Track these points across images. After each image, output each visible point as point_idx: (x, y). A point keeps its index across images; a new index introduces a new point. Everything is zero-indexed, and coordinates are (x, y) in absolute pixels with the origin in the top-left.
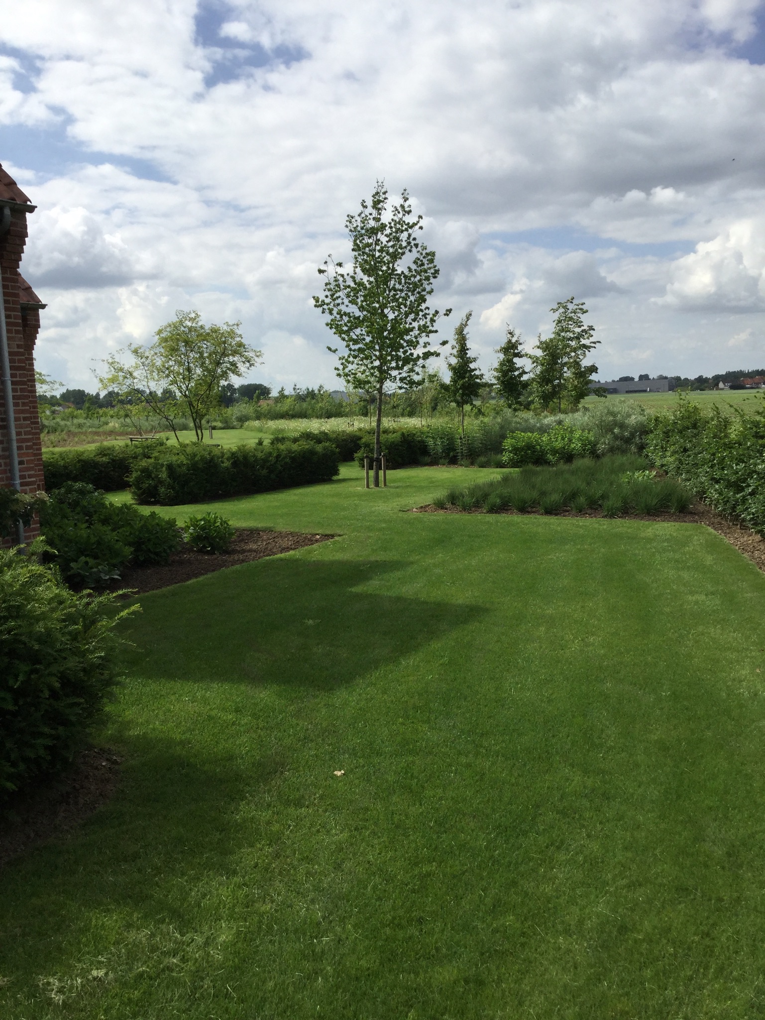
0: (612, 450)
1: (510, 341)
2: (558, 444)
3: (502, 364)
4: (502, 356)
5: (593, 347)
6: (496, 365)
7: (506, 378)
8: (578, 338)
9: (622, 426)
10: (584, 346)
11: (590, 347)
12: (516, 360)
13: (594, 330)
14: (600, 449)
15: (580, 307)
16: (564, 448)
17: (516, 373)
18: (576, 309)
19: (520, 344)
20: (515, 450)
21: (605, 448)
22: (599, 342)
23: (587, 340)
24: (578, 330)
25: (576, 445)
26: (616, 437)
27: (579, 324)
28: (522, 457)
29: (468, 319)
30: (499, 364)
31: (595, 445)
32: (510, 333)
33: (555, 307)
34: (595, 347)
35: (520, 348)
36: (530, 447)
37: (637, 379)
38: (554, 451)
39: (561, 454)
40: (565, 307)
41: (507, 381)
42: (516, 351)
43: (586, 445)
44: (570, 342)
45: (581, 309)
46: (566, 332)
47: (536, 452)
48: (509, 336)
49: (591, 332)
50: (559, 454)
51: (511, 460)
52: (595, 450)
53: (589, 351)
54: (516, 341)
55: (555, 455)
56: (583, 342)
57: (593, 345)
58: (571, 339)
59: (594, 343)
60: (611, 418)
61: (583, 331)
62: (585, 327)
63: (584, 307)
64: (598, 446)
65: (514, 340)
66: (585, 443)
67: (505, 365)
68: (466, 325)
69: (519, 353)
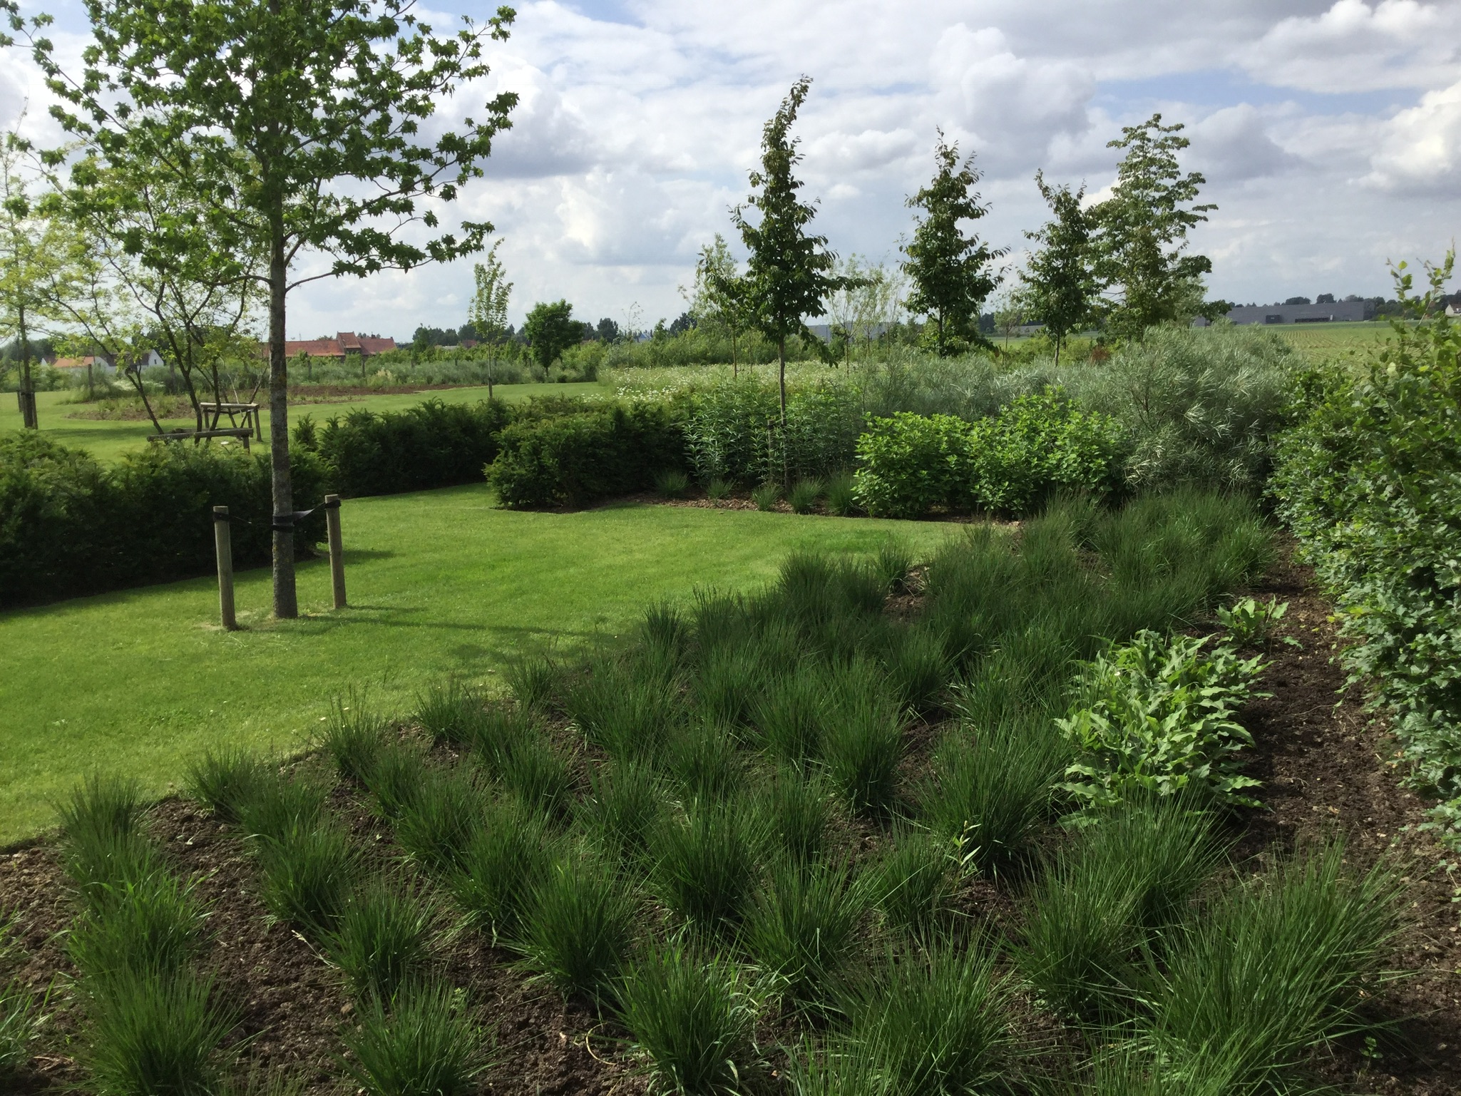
0: (1170, 474)
1: (945, 175)
2: (1013, 451)
3: (925, 235)
4: (925, 215)
5: (1201, 218)
6: (911, 235)
7: (933, 270)
8: (1169, 200)
9: (1214, 401)
10: (1182, 216)
11: (1195, 218)
12: (962, 224)
13: (1203, 181)
14: (1132, 471)
15: (1174, 134)
16: (1028, 462)
17: (962, 257)
18: (1166, 140)
19: (970, 181)
20: (886, 465)
21: (1150, 469)
22: (1214, 207)
23: (1186, 201)
24: (1169, 182)
25: (1067, 458)
26: (1190, 435)
27: (1170, 168)
28: (902, 488)
29: (797, 100)
30: (917, 234)
31: (1121, 458)
32: (946, 155)
33: (1122, 137)
34: (1206, 219)
35: (971, 190)
36: (928, 457)
37: (1314, 301)
38: (999, 473)
39: (1017, 481)
40: (1143, 137)
41: (936, 276)
42: (961, 200)
43: (1092, 458)
44: (1154, 209)
45: (1175, 139)
46: (1145, 187)
47: (944, 472)
48: (943, 161)
49: (1198, 186)
50: (1011, 480)
51: (876, 494)
52: (1120, 472)
53: (1194, 227)
54: (961, 174)
55: (1000, 482)
56: (1180, 206)
57: (1200, 213)
58: (1156, 203)
59: (1204, 209)
60: (1180, 376)
61: (1179, 185)
62: (1183, 177)
63: (1181, 134)
64: (1131, 460)
65: (955, 173)
66: (1089, 446)
67: (935, 236)
68: (792, 117)
69: (968, 205)
